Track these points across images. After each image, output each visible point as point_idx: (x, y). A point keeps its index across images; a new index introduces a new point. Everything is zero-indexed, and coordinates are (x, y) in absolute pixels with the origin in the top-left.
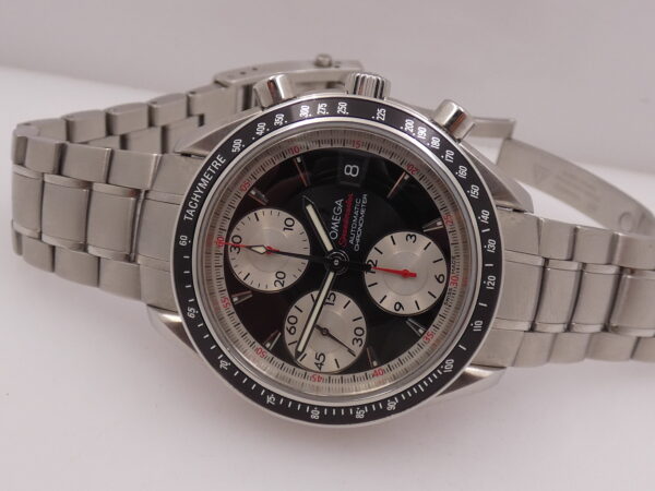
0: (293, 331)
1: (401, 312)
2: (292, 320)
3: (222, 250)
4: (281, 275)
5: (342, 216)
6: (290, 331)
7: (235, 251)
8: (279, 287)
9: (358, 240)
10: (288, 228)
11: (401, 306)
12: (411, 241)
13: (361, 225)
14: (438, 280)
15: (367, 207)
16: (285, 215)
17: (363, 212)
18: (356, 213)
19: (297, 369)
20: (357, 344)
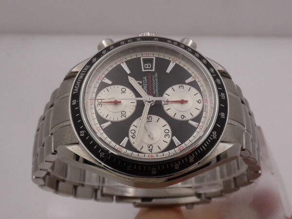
0: (134, 136)
1: (185, 119)
2: (133, 132)
3: (93, 106)
4: (123, 113)
5: (148, 83)
6: (133, 137)
7: (99, 106)
8: (124, 118)
9: (157, 92)
10: (123, 92)
11: (184, 116)
12: (181, 88)
13: (157, 85)
14: (198, 102)
15: (158, 78)
16: (121, 87)
17: (157, 80)
18: (154, 81)
19: (139, 154)
20: (167, 137)
